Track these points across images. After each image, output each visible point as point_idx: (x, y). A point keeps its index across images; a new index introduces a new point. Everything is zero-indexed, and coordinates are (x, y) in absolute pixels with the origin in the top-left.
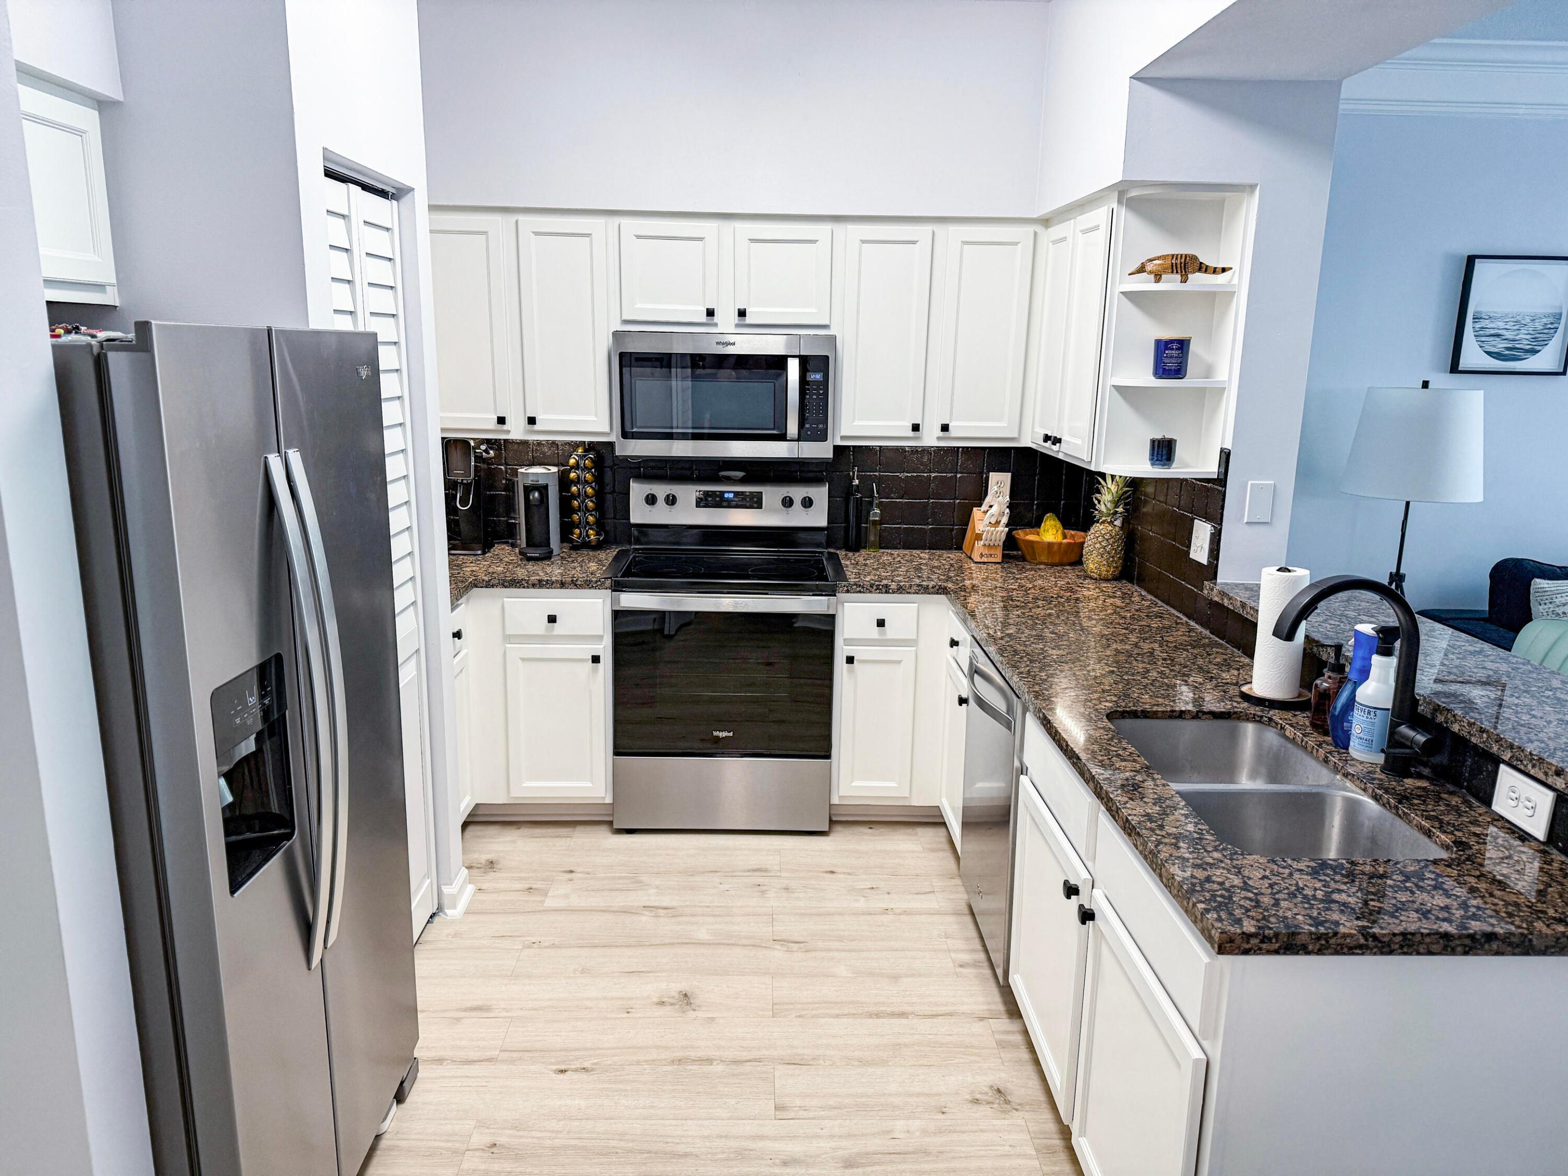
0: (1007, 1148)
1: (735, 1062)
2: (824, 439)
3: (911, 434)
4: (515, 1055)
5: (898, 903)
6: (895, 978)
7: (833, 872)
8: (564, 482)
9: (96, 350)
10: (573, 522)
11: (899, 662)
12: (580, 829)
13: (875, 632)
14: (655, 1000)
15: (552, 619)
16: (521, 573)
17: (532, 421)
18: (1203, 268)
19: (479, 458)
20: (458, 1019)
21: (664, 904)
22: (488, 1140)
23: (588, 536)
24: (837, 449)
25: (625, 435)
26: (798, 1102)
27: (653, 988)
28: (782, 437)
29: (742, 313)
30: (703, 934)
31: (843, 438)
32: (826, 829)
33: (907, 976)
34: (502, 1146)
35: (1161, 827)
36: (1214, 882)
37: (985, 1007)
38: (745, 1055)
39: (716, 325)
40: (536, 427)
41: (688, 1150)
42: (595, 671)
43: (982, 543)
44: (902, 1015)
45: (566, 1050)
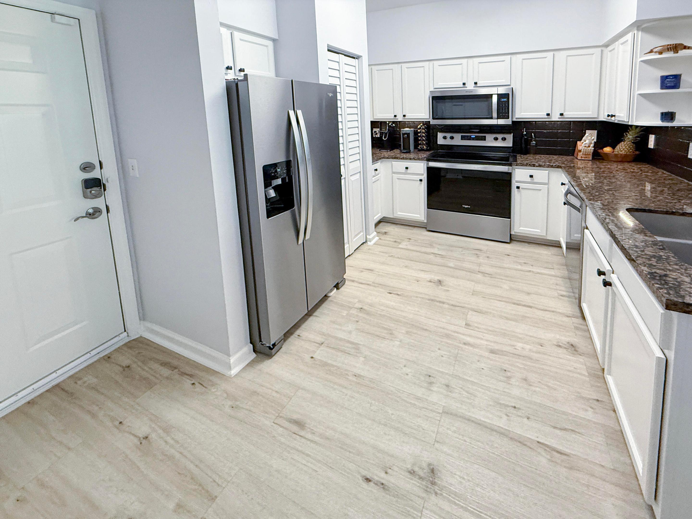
0: (572, 368)
1: (452, 305)
2: (508, 118)
3: (546, 117)
4: (376, 285)
5: (535, 269)
6: (529, 294)
7: (509, 255)
8: (416, 133)
9: (236, 82)
10: (418, 143)
11: (540, 190)
12: (416, 228)
13: (529, 179)
14: (429, 280)
15: (407, 168)
16: (398, 155)
17: (404, 116)
18: (685, 47)
19: (389, 126)
20: (362, 271)
21: (440, 254)
22: (361, 306)
23: (423, 147)
24: (513, 122)
25: (434, 118)
26: (476, 325)
27: (428, 276)
28: (492, 118)
29: (476, 83)
30: (451, 265)
31: (516, 118)
32: (509, 241)
33: (534, 294)
34: (364, 310)
35: (643, 251)
36: (670, 277)
37: (571, 313)
38: (458, 304)
39: (466, 87)
40: (406, 117)
41: (427, 328)
42: (421, 184)
43: (581, 153)
44: (531, 307)
45: (394, 287)
